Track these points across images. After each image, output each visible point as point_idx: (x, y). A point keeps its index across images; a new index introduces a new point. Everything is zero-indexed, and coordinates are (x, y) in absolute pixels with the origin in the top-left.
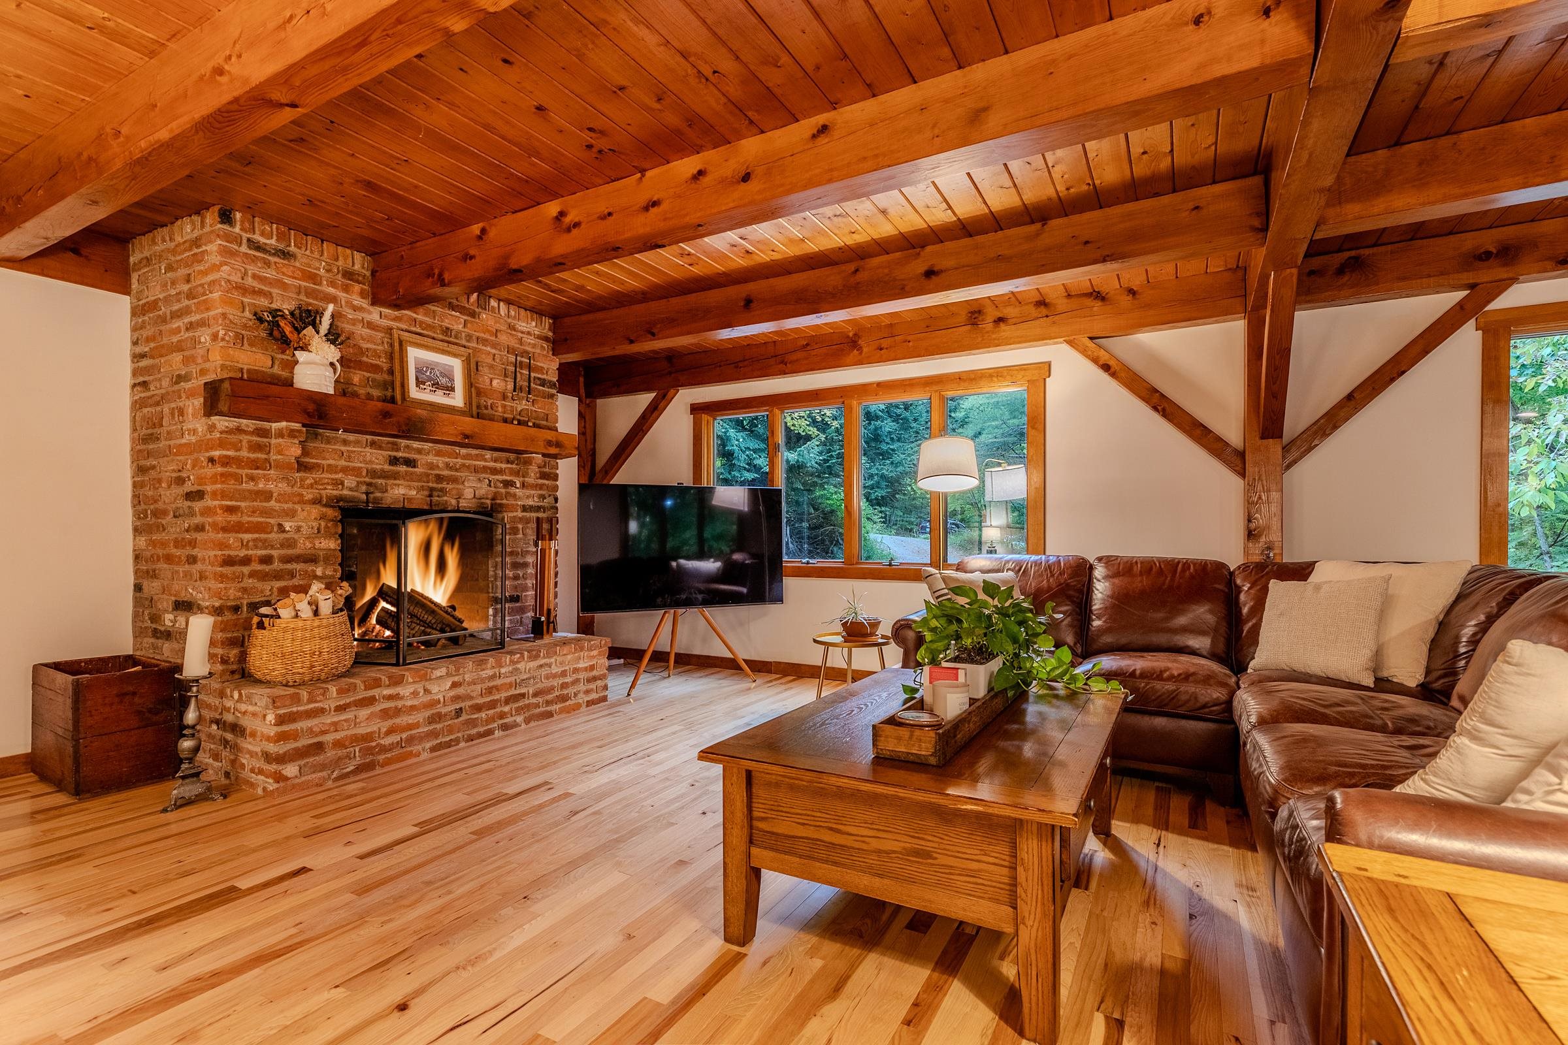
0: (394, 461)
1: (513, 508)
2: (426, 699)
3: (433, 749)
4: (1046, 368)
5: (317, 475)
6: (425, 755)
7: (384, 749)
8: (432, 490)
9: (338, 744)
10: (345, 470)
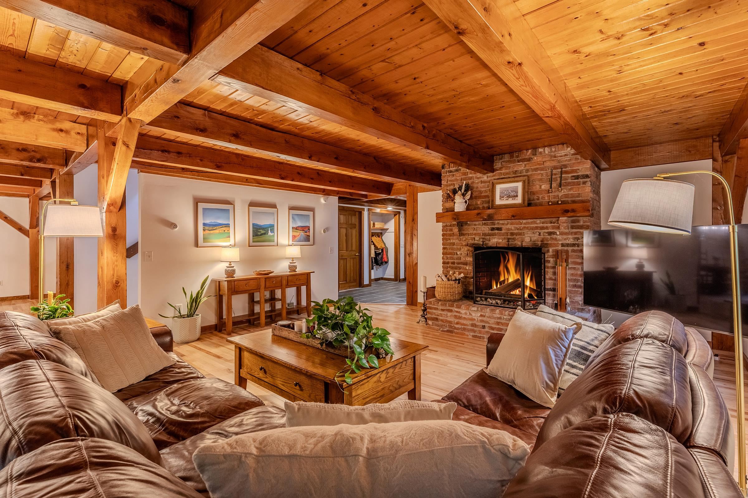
0: (493, 229)
1: (556, 245)
2: (470, 317)
3: (473, 336)
8: (509, 239)
10: (475, 234)
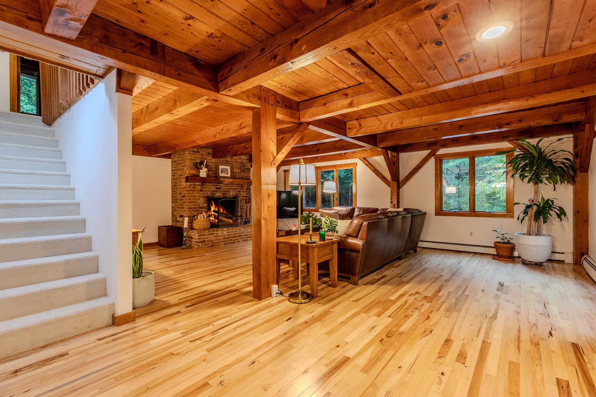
0: (217, 188)
1: (241, 197)
2: (223, 234)
3: (224, 244)
4: (356, 164)
5: (204, 192)
6: (222, 245)
7: (215, 243)
8: (224, 194)
9: (208, 241)
10: (208, 191)
